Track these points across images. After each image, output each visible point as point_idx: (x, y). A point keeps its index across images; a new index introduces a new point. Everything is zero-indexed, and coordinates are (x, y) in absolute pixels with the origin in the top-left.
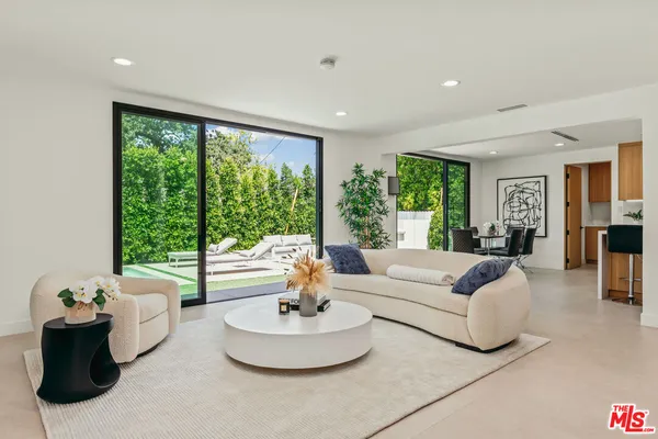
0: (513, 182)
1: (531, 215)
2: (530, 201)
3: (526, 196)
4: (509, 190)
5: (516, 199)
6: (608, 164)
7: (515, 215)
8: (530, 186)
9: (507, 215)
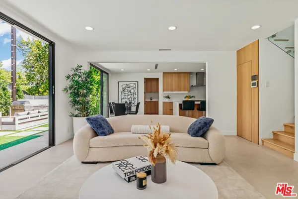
0: (125, 83)
1: (132, 97)
2: (132, 91)
3: (130, 89)
4: (123, 87)
5: (126, 90)
6: (157, 79)
7: (126, 97)
8: (132, 85)
9: (123, 97)
